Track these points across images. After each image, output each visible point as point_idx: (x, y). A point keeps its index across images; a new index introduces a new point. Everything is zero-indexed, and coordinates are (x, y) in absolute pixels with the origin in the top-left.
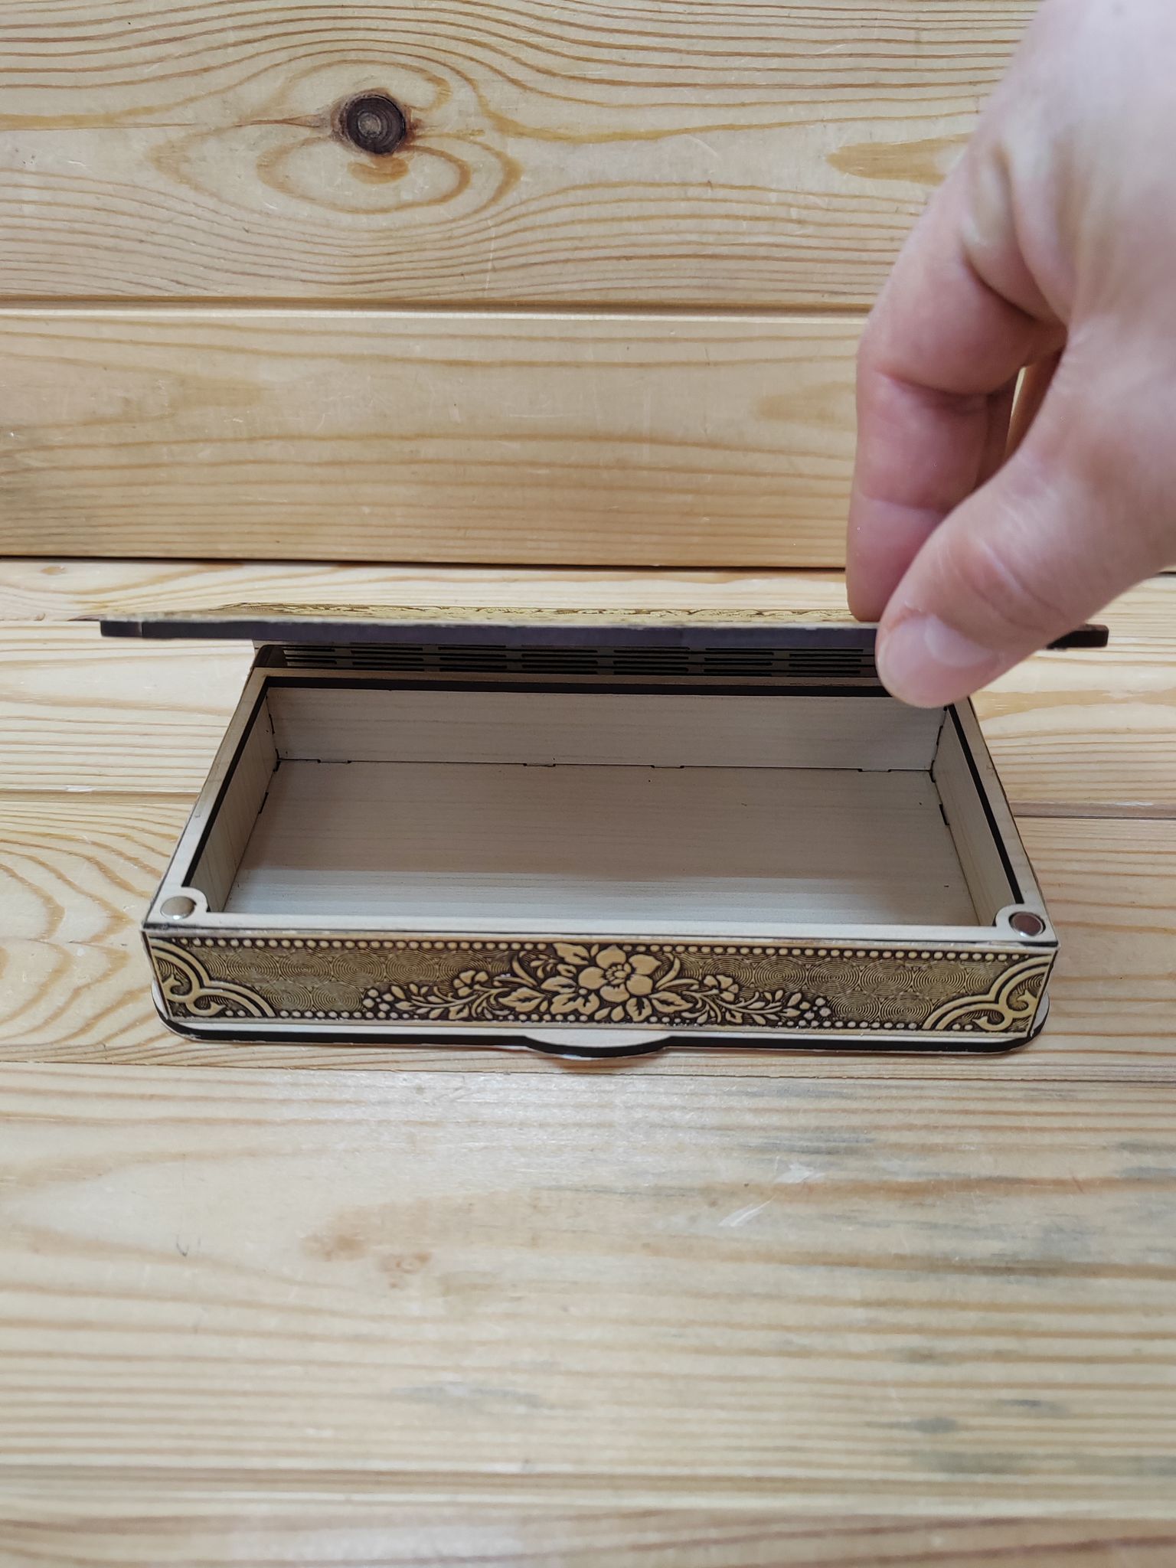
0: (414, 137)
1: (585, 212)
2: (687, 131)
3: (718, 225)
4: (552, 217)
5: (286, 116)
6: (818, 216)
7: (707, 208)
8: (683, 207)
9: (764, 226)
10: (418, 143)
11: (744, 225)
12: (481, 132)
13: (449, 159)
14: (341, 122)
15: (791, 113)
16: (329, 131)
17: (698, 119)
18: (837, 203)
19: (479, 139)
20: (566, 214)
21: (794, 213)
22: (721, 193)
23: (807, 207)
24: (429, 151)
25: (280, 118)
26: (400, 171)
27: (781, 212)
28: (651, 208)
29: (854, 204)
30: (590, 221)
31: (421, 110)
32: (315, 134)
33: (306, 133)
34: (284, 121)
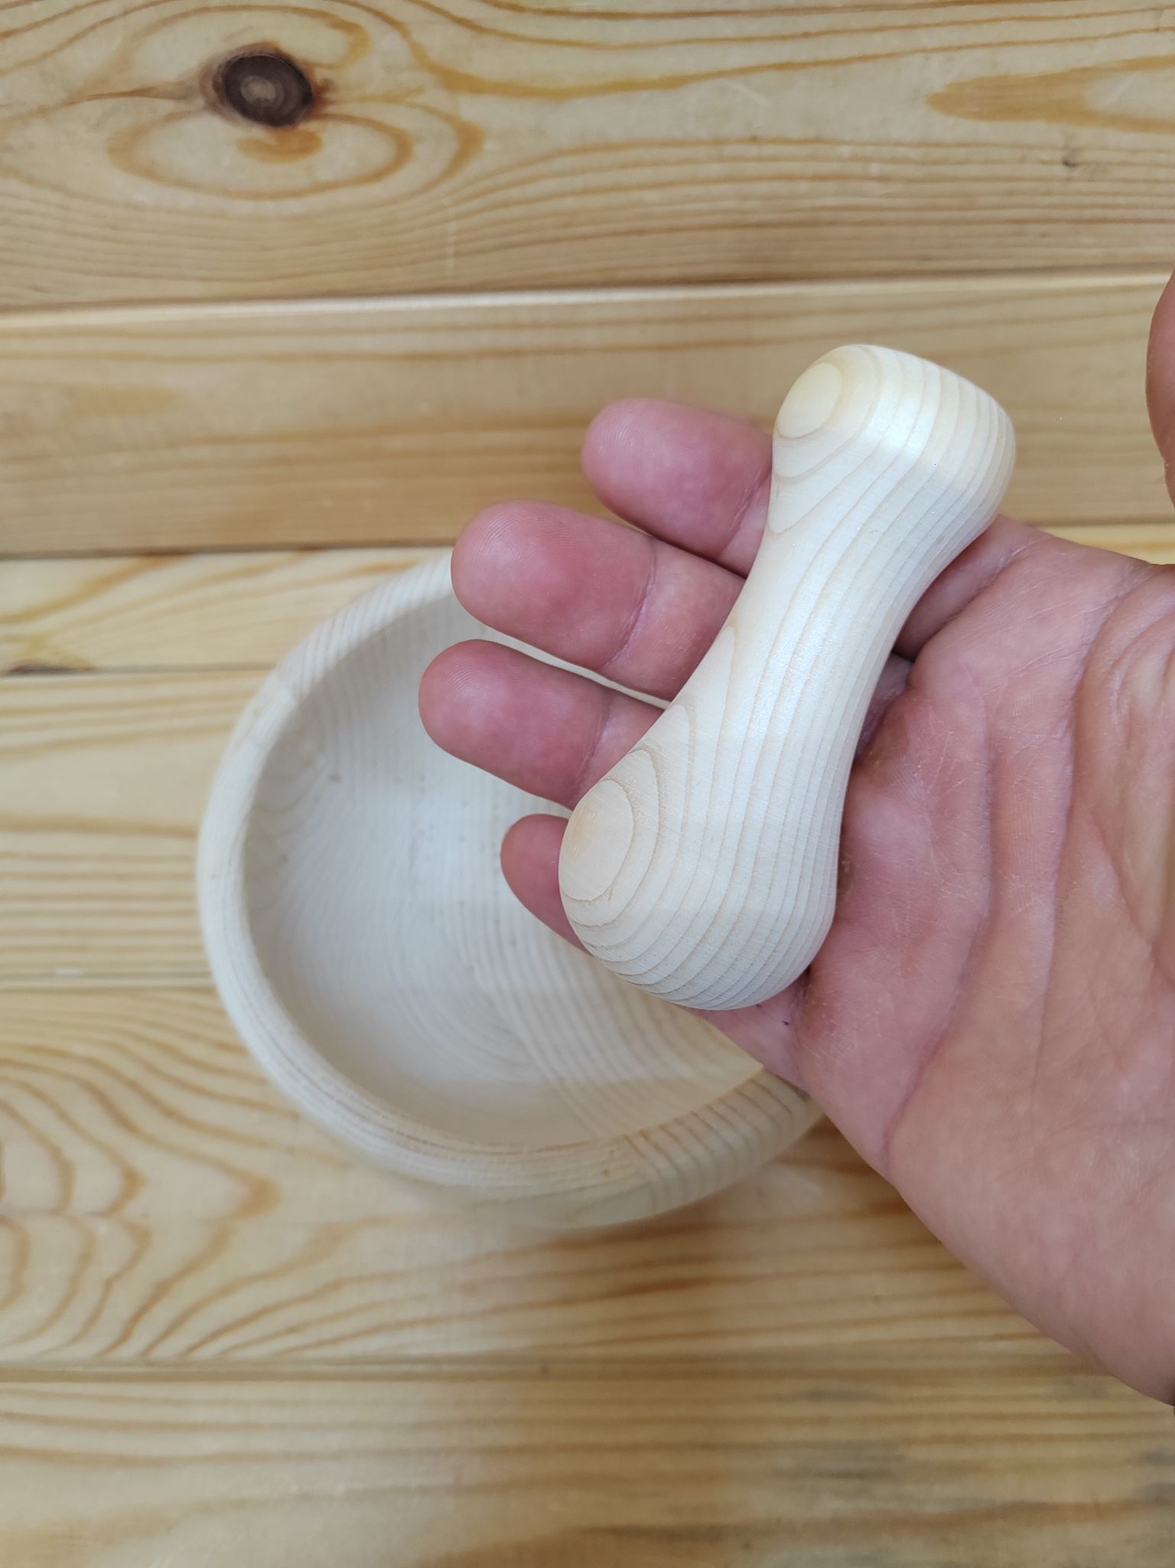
0: (326, 103)
1: (577, 182)
2: (721, 74)
3: (764, 188)
4: (531, 190)
5: (135, 86)
6: (909, 170)
7: (752, 168)
8: (716, 169)
9: (830, 186)
10: (331, 109)
11: (803, 187)
12: (419, 91)
13: (379, 127)
14: (216, 87)
15: (876, 43)
16: (200, 102)
17: (737, 57)
18: (937, 153)
19: (420, 100)
20: (551, 185)
21: (875, 169)
22: (769, 150)
23: (894, 161)
24: (349, 119)
25: (126, 89)
26: (310, 145)
27: (857, 168)
28: (672, 173)
29: (962, 152)
30: (585, 192)
31: (330, 67)
32: (182, 106)
33: (167, 106)
34: (134, 93)
